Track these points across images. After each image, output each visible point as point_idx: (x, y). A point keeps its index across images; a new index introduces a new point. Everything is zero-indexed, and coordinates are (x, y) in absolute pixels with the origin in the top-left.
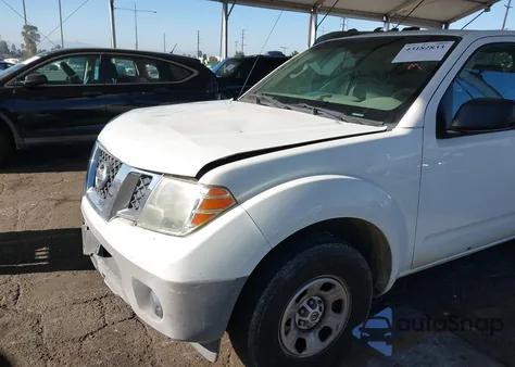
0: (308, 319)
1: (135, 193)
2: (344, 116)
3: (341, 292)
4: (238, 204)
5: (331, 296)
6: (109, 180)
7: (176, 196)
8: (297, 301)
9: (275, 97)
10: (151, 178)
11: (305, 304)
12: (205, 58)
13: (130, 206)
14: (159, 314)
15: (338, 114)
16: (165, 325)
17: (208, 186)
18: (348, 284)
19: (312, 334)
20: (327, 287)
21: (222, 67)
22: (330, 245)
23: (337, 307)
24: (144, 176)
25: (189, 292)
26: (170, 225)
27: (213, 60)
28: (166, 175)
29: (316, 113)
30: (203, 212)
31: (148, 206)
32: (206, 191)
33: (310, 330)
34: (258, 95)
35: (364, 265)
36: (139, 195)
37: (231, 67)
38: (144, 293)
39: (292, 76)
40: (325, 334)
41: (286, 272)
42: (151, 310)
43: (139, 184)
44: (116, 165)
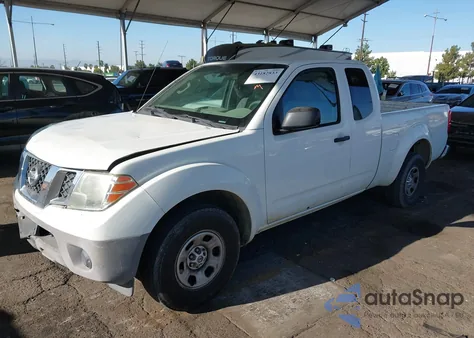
0: (195, 261)
1: (63, 185)
2: (213, 124)
3: (217, 241)
4: (139, 186)
5: (211, 245)
6: (40, 179)
7: (94, 185)
8: (187, 249)
9: (165, 110)
10: (75, 173)
11: (193, 251)
12: (107, 67)
13: (60, 196)
14: (89, 265)
15: (209, 121)
16: (93, 273)
17: (117, 175)
18: (222, 235)
19: (200, 272)
20: (207, 238)
21: (123, 78)
22: (207, 210)
23: (216, 252)
24: (69, 173)
25: (109, 247)
26: (92, 204)
27: (115, 70)
28: (86, 170)
29: (194, 121)
30: (115, 193)
31: (74, 193)
32: (116, 179)
33: (198, 270)
34: (153, 108)
35: (232, 221)
36: (66, 187)
37: (132, 79)
38: (77, 253)
39: (179, 92)
40: (209, 271)
41: (177, 229)
42: (83, 265)
43: (65, 179)
44: (45, 168)
